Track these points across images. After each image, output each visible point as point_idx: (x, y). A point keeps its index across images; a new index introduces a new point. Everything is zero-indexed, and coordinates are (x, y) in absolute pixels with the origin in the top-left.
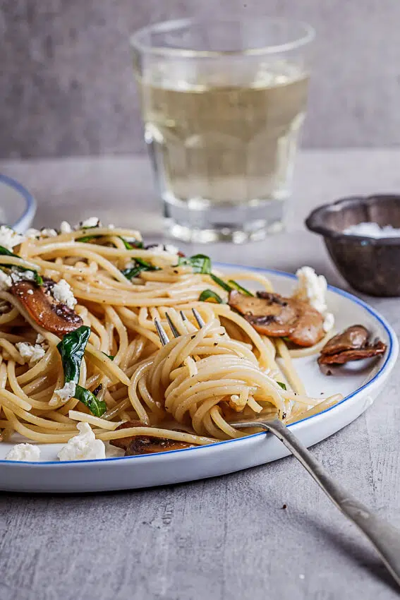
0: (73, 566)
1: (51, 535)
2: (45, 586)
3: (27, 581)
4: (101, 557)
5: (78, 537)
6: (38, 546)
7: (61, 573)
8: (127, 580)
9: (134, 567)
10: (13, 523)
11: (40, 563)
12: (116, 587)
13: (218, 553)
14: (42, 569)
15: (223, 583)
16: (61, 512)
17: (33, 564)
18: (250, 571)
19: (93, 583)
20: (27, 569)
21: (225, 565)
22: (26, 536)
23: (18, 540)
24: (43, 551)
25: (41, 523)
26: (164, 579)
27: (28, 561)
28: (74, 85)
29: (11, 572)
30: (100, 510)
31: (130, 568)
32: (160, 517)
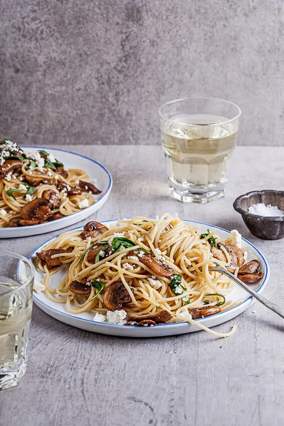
0: (140, 370)
1: (130, 356)
2: (129, 379)
3: (122, 377)
4: (150, 367)
5: (141, 357)
6: (125, 361)
7: (135, 374)
8: (160, 378)
9: (163, 372)
10: (115, 350)
11: (127, 369)
12: (156, 381)
13: (195, 367)
14: (128, 371)
15: (197, 381)
16: (133, 345)
17: (124, 369)
18: (207, 376)
19: (148, 379)
20: (122, 371)
21: (198, 373)
22: (121, 356)
23: (118, 358)
24: (128, 363)
25: (126, 350)
26: (174, 378)
27: (122, 367)
28: (128, 114)
29: (116, 373)
30: (149, 345)
31: (161, 372)
32: (172, 349)
